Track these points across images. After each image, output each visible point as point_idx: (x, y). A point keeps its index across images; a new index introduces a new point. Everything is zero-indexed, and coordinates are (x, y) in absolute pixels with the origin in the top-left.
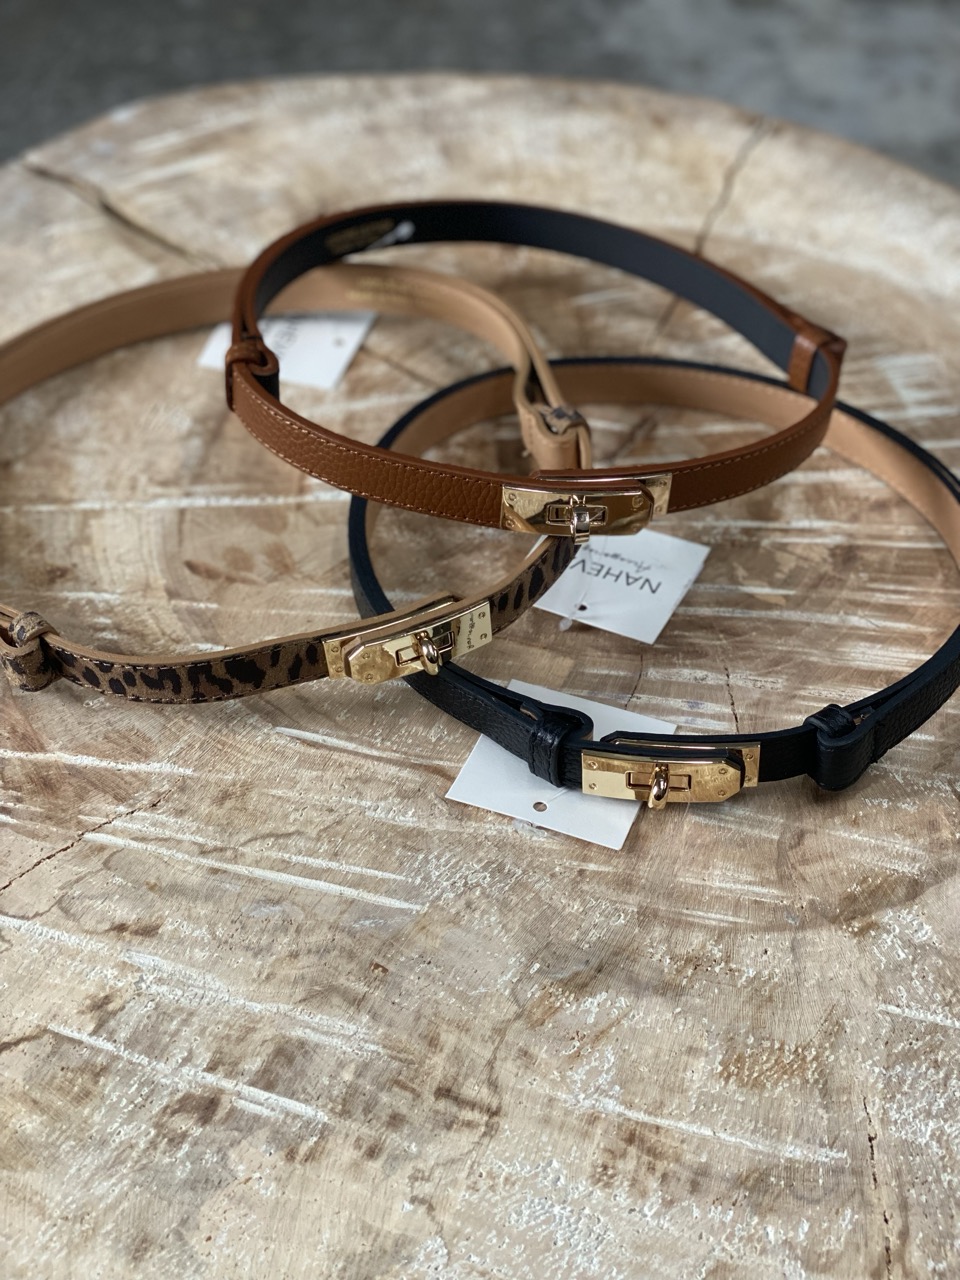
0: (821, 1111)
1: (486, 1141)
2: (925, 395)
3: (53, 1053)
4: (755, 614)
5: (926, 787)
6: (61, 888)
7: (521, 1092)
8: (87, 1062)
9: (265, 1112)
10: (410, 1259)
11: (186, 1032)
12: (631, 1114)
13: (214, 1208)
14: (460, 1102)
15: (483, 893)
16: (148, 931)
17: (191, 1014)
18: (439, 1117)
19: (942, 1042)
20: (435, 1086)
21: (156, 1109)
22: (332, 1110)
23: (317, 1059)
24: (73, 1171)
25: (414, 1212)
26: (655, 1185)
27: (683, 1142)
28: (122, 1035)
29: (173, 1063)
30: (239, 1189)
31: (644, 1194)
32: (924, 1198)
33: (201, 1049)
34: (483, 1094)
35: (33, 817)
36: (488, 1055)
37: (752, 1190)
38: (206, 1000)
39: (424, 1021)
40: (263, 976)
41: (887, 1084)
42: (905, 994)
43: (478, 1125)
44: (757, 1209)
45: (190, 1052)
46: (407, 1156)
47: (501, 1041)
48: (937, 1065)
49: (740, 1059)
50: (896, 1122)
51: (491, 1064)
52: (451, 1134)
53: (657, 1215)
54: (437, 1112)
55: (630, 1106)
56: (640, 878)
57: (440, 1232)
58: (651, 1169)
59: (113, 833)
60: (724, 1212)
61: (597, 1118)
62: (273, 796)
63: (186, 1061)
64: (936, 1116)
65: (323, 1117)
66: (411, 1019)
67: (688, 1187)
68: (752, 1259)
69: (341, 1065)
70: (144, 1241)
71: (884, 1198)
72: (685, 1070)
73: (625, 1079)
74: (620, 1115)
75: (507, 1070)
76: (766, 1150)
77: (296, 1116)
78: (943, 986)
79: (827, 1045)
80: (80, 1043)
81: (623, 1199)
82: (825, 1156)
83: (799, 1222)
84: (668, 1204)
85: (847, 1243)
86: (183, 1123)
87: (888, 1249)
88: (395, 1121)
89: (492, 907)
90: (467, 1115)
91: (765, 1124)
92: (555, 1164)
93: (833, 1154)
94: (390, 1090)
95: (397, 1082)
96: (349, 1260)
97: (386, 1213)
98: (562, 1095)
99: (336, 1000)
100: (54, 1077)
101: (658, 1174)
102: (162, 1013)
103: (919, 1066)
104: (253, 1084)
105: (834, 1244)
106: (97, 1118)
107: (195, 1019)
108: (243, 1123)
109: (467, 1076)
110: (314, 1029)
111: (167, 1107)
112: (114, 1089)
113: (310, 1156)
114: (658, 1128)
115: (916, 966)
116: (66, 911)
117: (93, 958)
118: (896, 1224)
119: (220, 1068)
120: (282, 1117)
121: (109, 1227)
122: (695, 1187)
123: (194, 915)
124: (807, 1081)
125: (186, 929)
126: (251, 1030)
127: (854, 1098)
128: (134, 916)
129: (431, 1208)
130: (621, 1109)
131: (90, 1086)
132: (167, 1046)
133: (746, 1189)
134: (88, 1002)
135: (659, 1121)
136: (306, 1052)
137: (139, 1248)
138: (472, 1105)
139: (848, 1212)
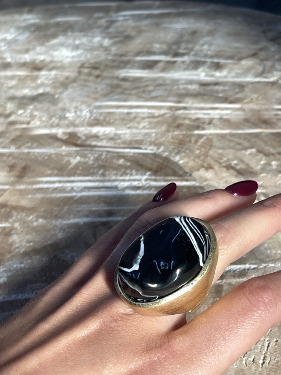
35: (267, 110)
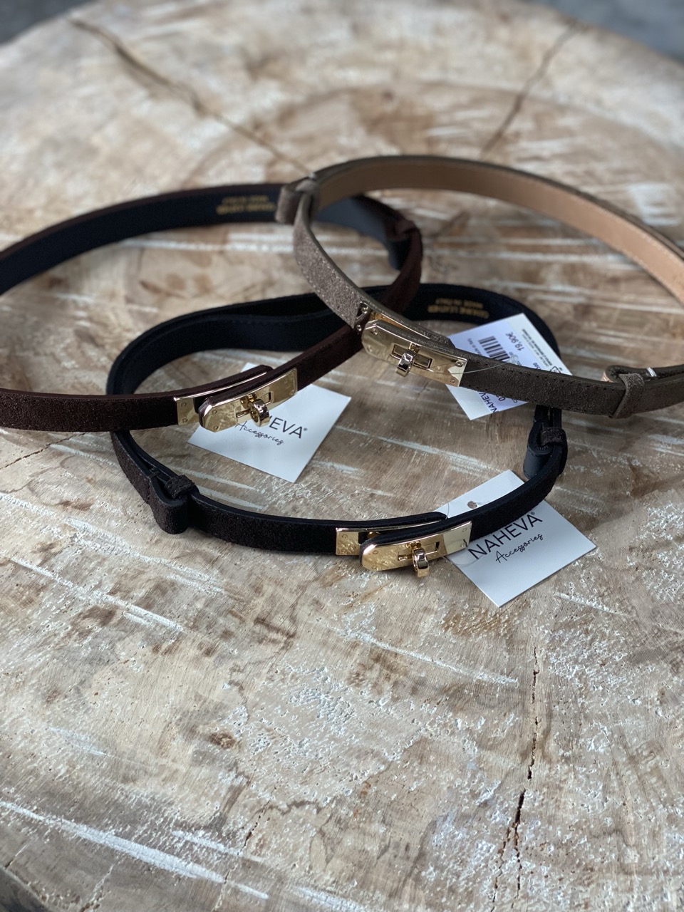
0: (505, 653)
1: (283, 652)
2: (656, 211)
3: (12, 575)
5: (612, 461)
6: (31, 476)
7: (311, 625)
8: (34, 582)
9: (144, 622)
10: (223, 717)
11: (99, 570)
12: (379, 644)
13: (102, 676)
14: (270, 627)
15: (305, 502)
16: (84, 507)
17: (104, 559)
18: (255, 635)
19: (593, 619)
20: (255, 617)
21: (73, 614)
22: (186, 625)
23: (181, 594)
24: (15, 646)
25: (231, 689)
26: (389, 688)
27: (411, 664)
28: (58, 568)
29: (88, 588)
30: (120, 666)
31: (380, 693)
32: (564, 712)
33: (108, 581)
34: (287, 624)
36: (292, 601)
37: (451, 696)
38: (115, 552)
39: (254, 577)
40: (154, 541)
41: (552, 640)
42: (574, 587)
43: (280, 642)
44: (453, 708)
45: (100, 582)
46: (231, 656)
47: (302, 594)
48: (587, 632)
49: (458, 617)
50: (554, 664)
51: (293, 607)
52: (261, 646)
53: (387, 706)
54: (254, 632)
55: (380, 639)
56: (410, 502)
57: (245, 703)
58: (388, 678)
59: (70, 445)
60: (431, 708)
61: (357, 645)
62: (177, 431)
63: (97, 587)
64: (581, 663)
65: (180, 628)
66: (246, 575)
67: (410, 691)
68: (445, 737)
69: (197, 598)
70: (55, 692)
71: (538, 709)
72: (420, 621)
73: (380, 623)
74: (372, 644)
75: (304, 612)
76: (465, 673)
77: (164, 626)
78: (600, 585)
79: (516, 614)
80: (31, 570)
81: (367, 695)
82: (503, 680)
83: (479, 718)
84: (395, 700)
85: (507, 735)
86: (89, 624)
87: (534, 740)
88: (227, 635)
89: (309, 511)
90: (274, 635)
91: (467, 658)
92: (326, 670)
93: (509, 679)
94: (225, 616)
95: (231, 612)
96: (184, 715)
97: (213, 688)
98: (337, 629)
99: (199, 559)
100: (11, 590)
101: (391, 682)
102: (85, 557)
103: (575, 632)
104: (138, 605)
105: (499, 734)
106: (35, 616)
107: (106, 563)
108: (128, 628)
109: (277, 613)
110: (181, 575)
111: (81, 614)
112: (49, 600)
113: (168, 651)
114: (396, 654)
115: (584, 571)
116: (32, 490)
117: (46, 520)
118: (543, 725)
119: (119, 593)
120: (153, 626)
121: (33, 682)
122: (414, 691)
123: (114, 500)
124: (499, 635)
125: (109, 508)
126: (143, 572)
127: (529, 648)
128: (76, 497)
129: (241, 688)
130: (374, 641)
131: (33, 596)
132: (86, 577)
133: (447, 695)
134: (39, 546)
135: (398, 650)
136: (175, 589)
137: (51, 696)
138: (278, 630)
139: (512, 715)
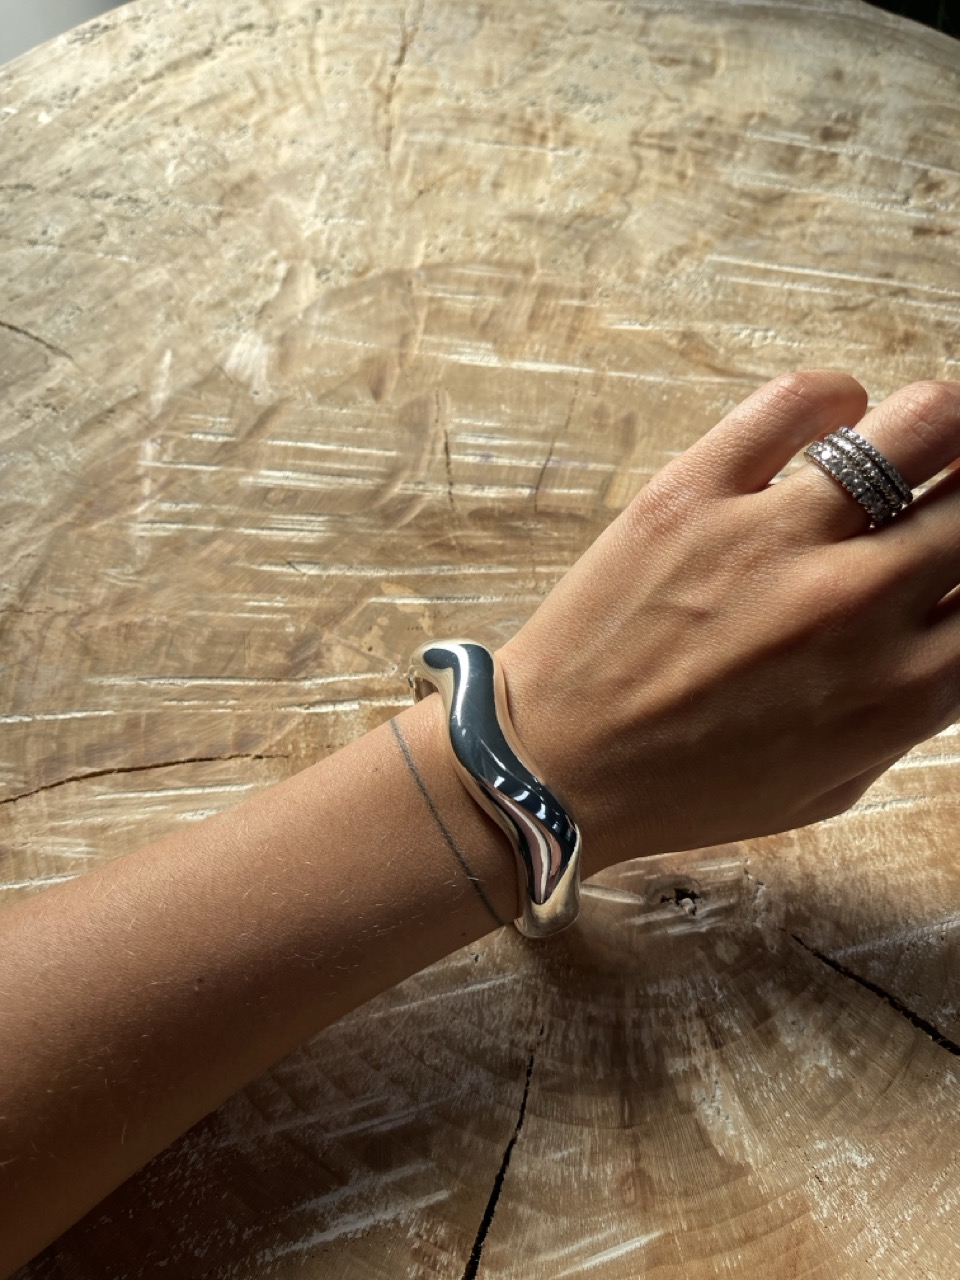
4: (417, 572)
8: (923, 156)
9: (789, 135)
11: (863, 173)
14: (660, 148)
16: (921, 231)
18: (671, 138)
20: (677, 154)
22: (743, 138)
23: (763, 162)
28: (906, 170)
29: (861, 157)
33: (846, 164)
34: (644, 152)
36: (643, 172)
43: (644, 136)
52: (661, 131)
54: (673, 141)
63: (854, 158)
65: (748, 134)
69: (744, 160)
70: (837, 78)
75: (629, 166)
77: (766, 134)
94: (707, 149)
99: (761, 196)
104: (802, 148)
108: (801, 128)
109: (657, 160)
111: (855, 135)
112: (895, 142)
119: (828, 155)
123: (890, 242)
126: (814, 177)
128: (937, 241)
